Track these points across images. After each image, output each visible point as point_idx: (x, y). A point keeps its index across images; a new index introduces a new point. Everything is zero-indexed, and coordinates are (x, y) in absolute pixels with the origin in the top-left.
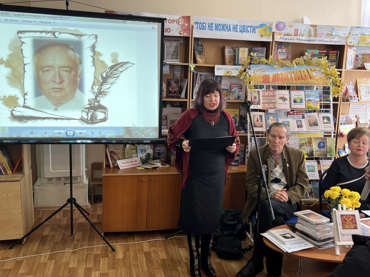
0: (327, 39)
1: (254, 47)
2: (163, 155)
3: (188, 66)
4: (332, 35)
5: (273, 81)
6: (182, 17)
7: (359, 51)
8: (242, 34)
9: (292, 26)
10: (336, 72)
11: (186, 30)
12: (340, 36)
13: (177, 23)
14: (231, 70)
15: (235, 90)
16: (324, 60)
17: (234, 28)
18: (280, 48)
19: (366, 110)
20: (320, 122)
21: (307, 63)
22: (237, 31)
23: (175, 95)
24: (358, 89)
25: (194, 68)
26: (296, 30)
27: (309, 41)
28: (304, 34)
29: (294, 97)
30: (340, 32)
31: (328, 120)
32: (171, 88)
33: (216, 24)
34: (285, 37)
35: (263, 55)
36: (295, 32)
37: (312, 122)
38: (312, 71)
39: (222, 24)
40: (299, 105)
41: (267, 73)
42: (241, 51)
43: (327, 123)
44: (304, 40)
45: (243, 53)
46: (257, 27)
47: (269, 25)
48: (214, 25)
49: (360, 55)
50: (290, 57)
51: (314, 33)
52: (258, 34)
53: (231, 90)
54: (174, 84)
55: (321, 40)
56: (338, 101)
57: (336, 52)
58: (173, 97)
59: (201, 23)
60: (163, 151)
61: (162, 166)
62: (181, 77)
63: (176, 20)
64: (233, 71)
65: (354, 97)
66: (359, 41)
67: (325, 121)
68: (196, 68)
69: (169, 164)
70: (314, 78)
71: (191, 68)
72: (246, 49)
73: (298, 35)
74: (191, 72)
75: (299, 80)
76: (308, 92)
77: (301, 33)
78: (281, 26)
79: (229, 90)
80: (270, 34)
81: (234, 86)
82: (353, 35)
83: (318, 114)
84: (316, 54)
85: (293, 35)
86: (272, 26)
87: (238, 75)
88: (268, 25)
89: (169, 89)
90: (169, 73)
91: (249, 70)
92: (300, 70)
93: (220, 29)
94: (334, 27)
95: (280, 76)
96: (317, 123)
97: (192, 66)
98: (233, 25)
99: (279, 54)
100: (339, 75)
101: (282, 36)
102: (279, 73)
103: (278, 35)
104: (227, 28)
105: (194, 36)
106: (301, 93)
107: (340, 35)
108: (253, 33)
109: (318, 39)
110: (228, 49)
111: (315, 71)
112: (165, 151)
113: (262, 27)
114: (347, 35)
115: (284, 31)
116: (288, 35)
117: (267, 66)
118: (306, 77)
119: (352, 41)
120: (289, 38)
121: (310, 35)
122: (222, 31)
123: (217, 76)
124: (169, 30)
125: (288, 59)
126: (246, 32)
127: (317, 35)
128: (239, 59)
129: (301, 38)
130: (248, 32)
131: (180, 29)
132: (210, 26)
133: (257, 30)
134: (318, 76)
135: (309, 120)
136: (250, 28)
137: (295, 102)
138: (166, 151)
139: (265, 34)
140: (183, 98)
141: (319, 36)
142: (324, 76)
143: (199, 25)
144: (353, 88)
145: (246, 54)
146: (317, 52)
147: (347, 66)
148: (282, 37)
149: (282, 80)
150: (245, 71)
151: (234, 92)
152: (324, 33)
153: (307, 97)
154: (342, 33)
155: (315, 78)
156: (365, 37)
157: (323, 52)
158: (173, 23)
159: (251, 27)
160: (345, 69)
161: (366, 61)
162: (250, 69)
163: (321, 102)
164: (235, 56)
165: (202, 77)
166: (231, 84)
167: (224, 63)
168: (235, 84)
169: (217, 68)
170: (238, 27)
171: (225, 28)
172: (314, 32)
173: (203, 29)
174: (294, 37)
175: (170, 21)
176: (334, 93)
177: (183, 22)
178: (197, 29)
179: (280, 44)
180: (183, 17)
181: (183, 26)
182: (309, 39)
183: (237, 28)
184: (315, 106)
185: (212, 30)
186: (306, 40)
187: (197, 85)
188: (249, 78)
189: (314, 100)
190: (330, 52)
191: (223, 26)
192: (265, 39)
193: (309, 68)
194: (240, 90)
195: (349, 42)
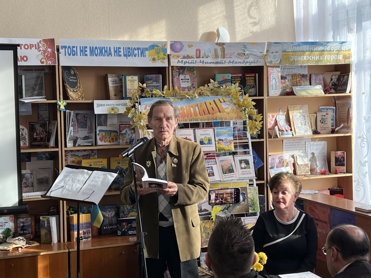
0: (240, 59)
1: (146, 75)
2: (30, 230)
3: (56, 104)
4: (245, 54)
6: (43, 40)
7: (288, 71)
8: (127, 58)
9: (192, 46)
11: (50, 57)
12: (255, 56)
13: (36, 48)
14: (117, 107)
15: (126, 132)
16: (235, 88)
17: (115, 52)
18: (183, 74)
19: (306, 147)
20: (237, 167)
21: (214, 92)
22: (120, 56)
23: (41, 143)
24: (291, 121)
25: (64, 106)
26: (198, 51)
27: (216, 63)
28: (210, 55)
29: (201, 138)
30: (256, 50)
31: (246, 164)
32: (35, 134)
33: (90, 47)
34: (185, 60)
35: (159, 84)
36: (197, 53)
37: (226, 167)
38: (221, 102)
39: (99, 47)
40: (207, 146)
42: (128, 80)
43: (245, 168)
44: (210, 63)
45: (132, 83)
46: (147, 49)
47: (162, 46)
48: (88, 49)
49: (288, 76)
50: (196, 84)
51: (221, 54)
52: (149, 57)
53: (120, 131)
54: (39, 128)
55: (231, 61)
56: (263, 138)
57: (253, 75)
58: (39, 147)
59: (69, 47)
60: (29, 223)
61: (27, 245)
62: (49, 118)
63: (35, 45)
64: (119, 107)
65: (287, 131)
66: (281, 60)
67: (243, 165)
68: (67, 107)
69: (39, 241)
70: (224, 112)
71: (60, 106)
72: (136, 78)
73: (201, 56)
74: (60, 111)
75: (205, 114)
76: (218, 129)
77: (205, 54)
78: (178, 46)
79: (118, 131)
80: (165, 57)
81: (124, 126)
82: (273, 53)
83: (234, 157)
84: (228, 79)
85: (195, 57)
86: (166, 47)
87: (125, 112)
88: (160, 45)
89: (33, 135)
90: (31, 114)
91: (140, 106)
92: (205, 102)
93: (96, 54)
94: (245, 45)
96: (233, 169)
97: (62, 104)
98: (114, 48)
99: (181, 81)
101: (181, 58)
103: (174, 58)
104: (106, 51)
105: (62, 64)
106: (210, 131)
107: (255, 53)
108: (141, 56)
109: (227, 60)
110: (112, 77)
111: (224, 102)
112: (31, 223)
113: (153, 48)
114: (265, 53)
115: (182, 53)
116: (188, 57)
118: (213, 110)
119: (272, 60)
120: (190, 61)
121: (216, 56)
122: (99, 56)
124: (25, 59)
125: (194, 87)
126: (132, 56)
127: (226, 57)
128: (127, 90)
129: (205, 60)
130: (135, 56)
131: (41, 57)
132: (83, 51)
133: (147, 52)
134: (230, 109)
135: (222, 166)
136: (137, 51)
137: (202, 143)
138: (33, 224)
139: (159, 57)
140: (53, 147)
141: (228, 57)
142: (237, 107)
143: (67, 49)
145: (136, 84)
146: (228, 76)
147: (270, 92)
148: (180, 60)
149: (183, 116)
150: (134, 106)
151: (125, 134)
152: (235, 53)
153: (218, 136)
155: (226, 110)
156: (288, 55)
157: (237, 75)
158: (31, 49)
159: (138, 49)
160: (268, 95)
161: (296, 84)
162: (140, 104)
163: (235, 141)
164: (122, 86)
165: (79, 117)
166: (121, 123)
167: (108, 98)
168: (126, 123)
169: (97, 104)
170: (122, 50)
171: (103, 51)
172: (221, 51)
173: (74, 55)
174: (196, 59)
175: (26, 47)
177: (45, 47)
178: (65, 55)
179: (182, 68)
180: (45, 41)
181: (45, 52)
182: (215, 60)
183: (120, 52)
184: (228, 147)
185: (86, 55)
186: (212, 63)
187: (71, 128)
188: (139, 116)
189: (226, 139)
190: (247, 75)
191: (101, 49)
192: (158, 64)
193: (216, 99)
194: (132, 131)
195: (269, 62)
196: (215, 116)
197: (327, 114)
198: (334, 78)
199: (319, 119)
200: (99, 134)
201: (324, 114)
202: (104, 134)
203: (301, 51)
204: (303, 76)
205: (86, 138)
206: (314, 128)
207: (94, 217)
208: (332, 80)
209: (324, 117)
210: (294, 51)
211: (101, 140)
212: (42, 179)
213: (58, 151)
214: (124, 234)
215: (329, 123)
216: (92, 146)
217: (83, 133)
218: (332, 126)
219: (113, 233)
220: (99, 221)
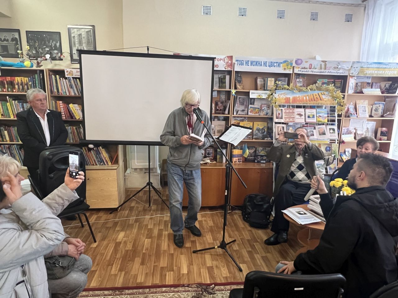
0: (334, 71)
1: (279, 78)
2: (212, 155)
3: (230, 91)
4: (338, 68)
5: (293, 102)
7: (359, 80)
8: (270, 68)
9: (307, 62)
10: (340, 95)
11: (230, 66)
12: (345, 69)
13: (223, 61)
14: (262, 94)
15: (265, 109)
16: (331, 87)
17: (264, 64)
18: (299, 78)
19: (363, 124)
20: (327, 132)
21: (319, 89)
22: (266, 66)
24: (357, 109)
28: (317, 67)
29: (308, 114)
30: (345, 66)
31: (333, 131)
32: (218, 107)
34: (302, 70)
35: (286, 83)
36: (310, 66)
37: (321, 132)
39: (255, 61)
40: (312, 119)
41: (288, 96)
42: (269, 80)
43: (332, 133)
44: (317, 72)
45: (271, 82)
46: (281, 63)
48: (250, 62)
49: (359, 83)
50: (305, 85)
52: (282, 68)
54: (220, 104)
55: (329, 72)
56: (341, 117)
57: (340, 81)
58: (219, 113)
59: (240, 61)
61: (211, 162)
62: (225, 99)
63: (223, 59)
65: (354, 114)
66: (358, 73)
67: (331, 131)
68: (236, 93)
69: (216, 161)
70: (324, 100)
71: (232, 93)
72: (273, 79)
73: (312, 68)
74: (232, 95)
75: (312, 101)
76: (318, 110)
77: (314, 67)
78: (300, 62)
79: (260, 108)
80: (291, 67)
82: (355, 68)
83: (326, 126)
84: (325, 82)
85: (308, 68)
86: (292, 62)
87: (267, 97)
88: (289, 61)
89: (217, 108)
90: (217, 97)
91: (275, 94)
92: (313, 94)
93: (254, 64)
94: (339, 62)
95: (298, 99)
96: (325, 133)
97: (233, 91)
98: (264, 62)
99: (297, 82)
100: (342, 97)
102: (297, 96)
103: (297, 69)
104: (259, 64)
105: (235, 70)
106: (314, 111)
107: (343, 68)
108: (278, 67)
109: (327, 71)
110: (260, 79)
111: (324, 94)
112: (212, 152)
113: (285, 63)
114: (350, 68)
115: (302, 66)
116: (304, 68)
117: (288, 91)
118: (317, 99)
119: (354, 72)
120: (305, 71)
121: (321, 68)
122: (255, 66)
123: (252, 99)
124: (217, 66)
125: (304, 86)
126: (273, 67)
127: (326, 69)
128: (268, 86)
129: (314, 70)
130: (275, 66)
131: (225, 65)
132: (247, 63)
133: (281, 65)
134: (327, 99)
135: (319, 131)
137: (309, 117)
138: (213, 152)
139: (287, 68)
140: (227, 114)
141: (328, 69)
142: (331, 98)
144: (353, 107)
145: (273, 82)
146: (326, 80)
147: (349, 91)
148: (300, 70)
149: (300, 101)
150: (272, 94)
151: (264, 110)
152: (332, 67)
153: (318, 114)
154: (346, 66)
157: (331, 80)
158: (220, 61)
159: (277, 63)
160: (348, 93)
161: (364, 87)
162: (275, 93)
163: (328, 118)
164: (264, 84)
165: (240, 99)
167: (256, 89)
169: (252, 93)
170: (268, 63)
172: (324, 66)
173: (242, 65)
174: (309, 70)
175: (218, 60)
176: (338, 111)
177: (228, 60)
178: (238, 65)
179: (298, 75)
180: (228, 57)
181: (227, 63)
182: (320, 71)
183: (267, 64)
184: (324, 121)
185: (248, 65)
186: (318, 72)
187: (236, 105)
188: (275, 100)
189: (323, 116)
190: (336, 81)
191: (257, 62)
192: (287, 72)
193: (320, 92)
194: (268, 109)
195: (351, 73)
196: (318, 102)
197: (379, 106)
198: (387, 85)
199: (374, 108)
200: (249, 109)
201: (378, 106)
202: (252, 109)
203: (372, 68)
204: (368, 83)
205: (243, 111)
206: (370, 114)
207: (244, 152)
208: (385, 86)
209: (377, 108)
210: (368, 68)
211: (251, 112)
212: (219, 130)
213: (229, 117)
214: (258, 162)
215: (380, 111)
216: (246, 115)
217: (242, 108)
218: (381, 113)
219: (253, 161)
220: (246, 154)
